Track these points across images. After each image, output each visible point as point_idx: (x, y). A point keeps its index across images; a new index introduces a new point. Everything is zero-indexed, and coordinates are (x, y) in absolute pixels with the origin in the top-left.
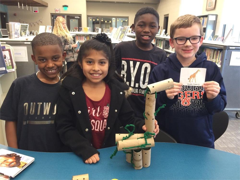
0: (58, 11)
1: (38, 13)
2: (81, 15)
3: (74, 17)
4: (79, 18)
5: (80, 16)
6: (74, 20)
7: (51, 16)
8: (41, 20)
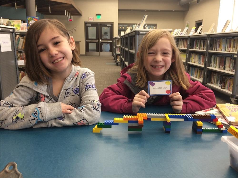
0: (91, 20)
1: (72, 22)
3: (106, 25)
4: (111, 25)
5: (112, 24)
6: (105, 28)
7: (85, 25)
8: (76, 28)
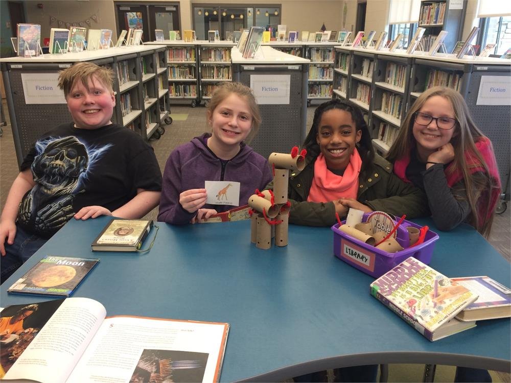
2: (179, 2)
3: (165, 8)
4: (174, 9)
5: (177, 5)
6: (163, 15)
7: (116, 8)
8: (95, 15)
